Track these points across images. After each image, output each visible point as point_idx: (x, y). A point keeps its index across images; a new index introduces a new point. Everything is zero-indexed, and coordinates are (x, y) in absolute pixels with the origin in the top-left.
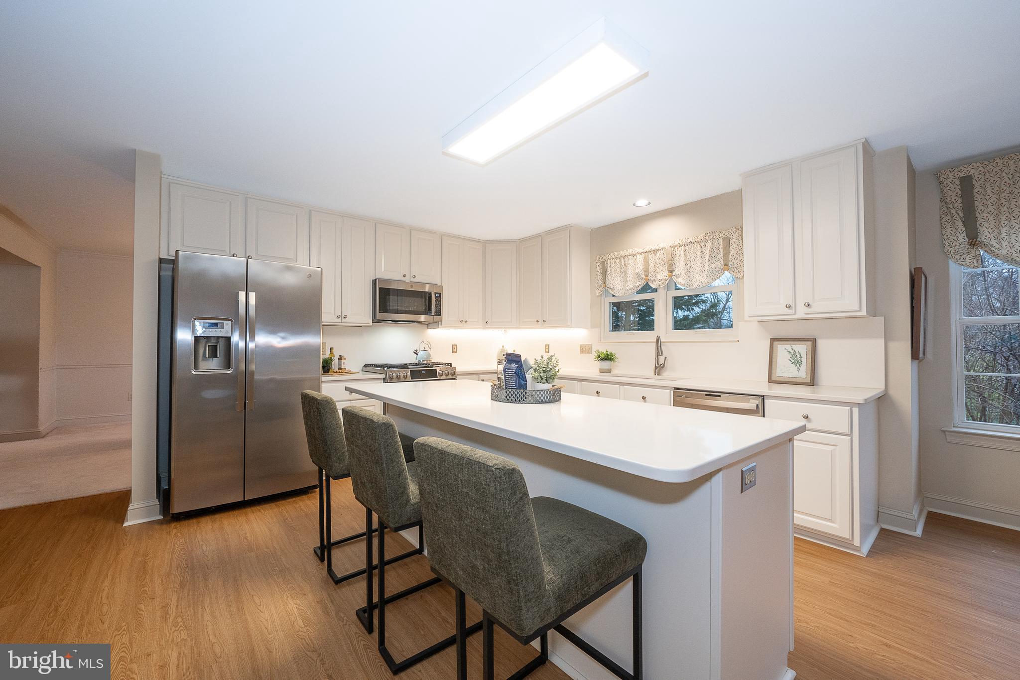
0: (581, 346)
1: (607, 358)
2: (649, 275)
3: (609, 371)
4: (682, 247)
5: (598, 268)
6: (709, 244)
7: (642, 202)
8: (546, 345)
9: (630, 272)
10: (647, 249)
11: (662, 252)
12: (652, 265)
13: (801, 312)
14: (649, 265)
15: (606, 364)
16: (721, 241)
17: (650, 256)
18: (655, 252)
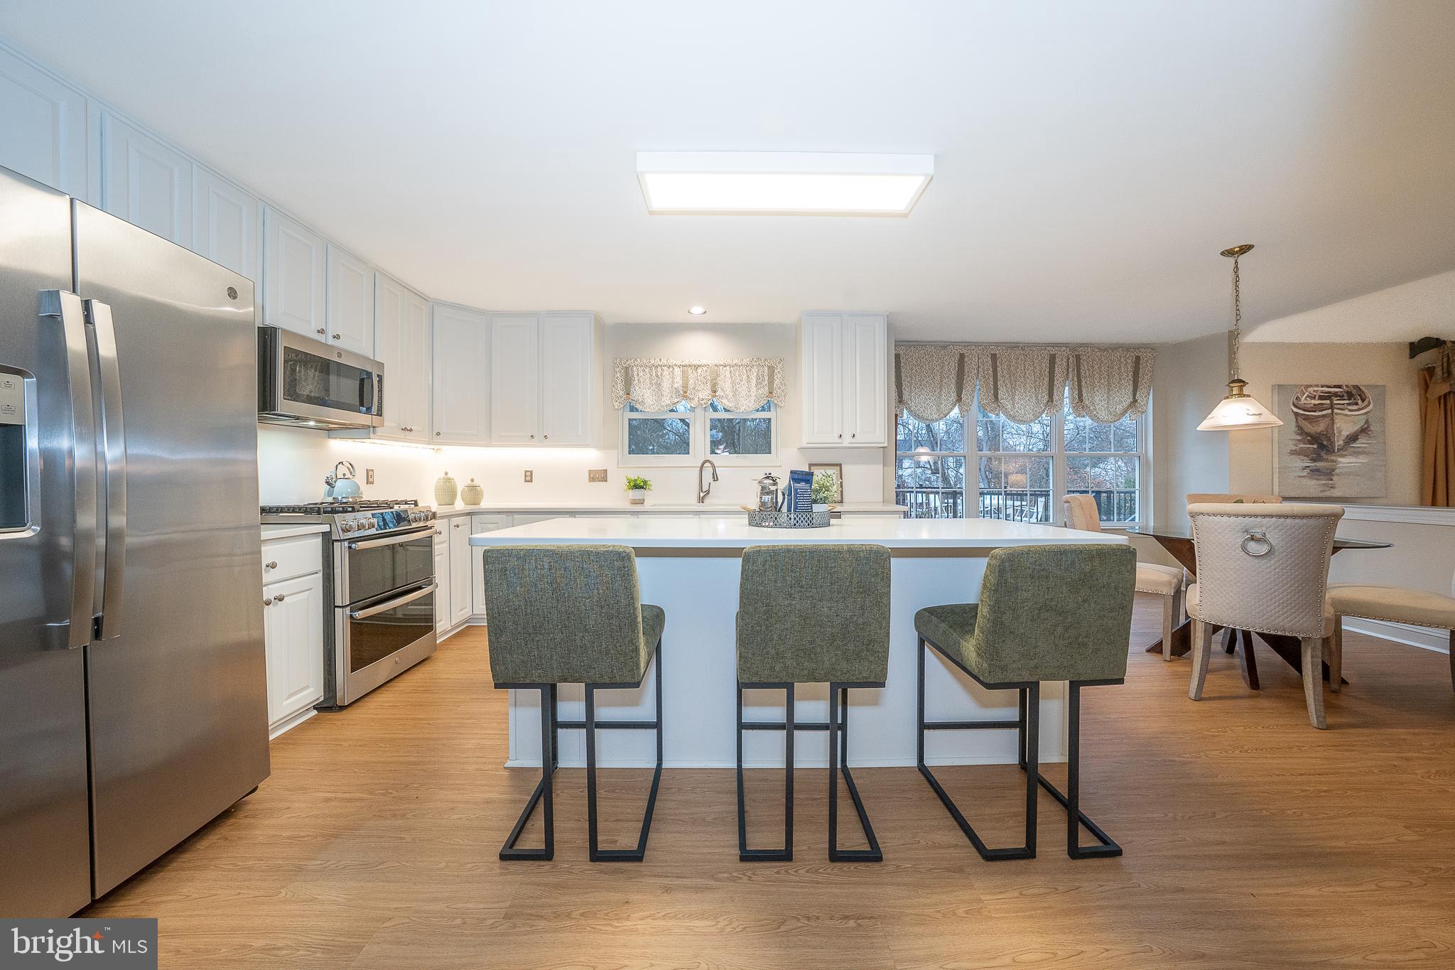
0: (590, 472)
1: (638, 486)
2: (688, 392)
3: (642, 502)
4: (728, 368)
5: (618, 375)
6: (755, 370)
7: (697, 310)
8: (526, 472)
9: (666, 385)
10: (686, 362)
11: (705, 369)
12: (691, 382)
13: (847, 441)
14: (688, 381)
15: (637, 494)
16: (766, 369)
17: (690, 371)
18: (697, 367)
